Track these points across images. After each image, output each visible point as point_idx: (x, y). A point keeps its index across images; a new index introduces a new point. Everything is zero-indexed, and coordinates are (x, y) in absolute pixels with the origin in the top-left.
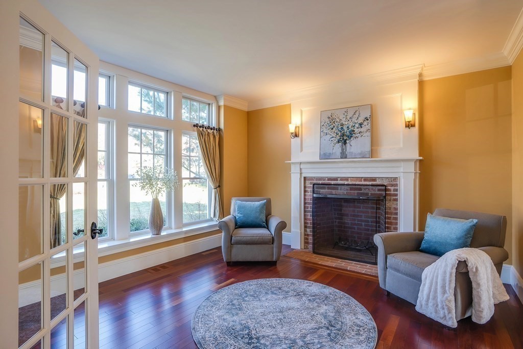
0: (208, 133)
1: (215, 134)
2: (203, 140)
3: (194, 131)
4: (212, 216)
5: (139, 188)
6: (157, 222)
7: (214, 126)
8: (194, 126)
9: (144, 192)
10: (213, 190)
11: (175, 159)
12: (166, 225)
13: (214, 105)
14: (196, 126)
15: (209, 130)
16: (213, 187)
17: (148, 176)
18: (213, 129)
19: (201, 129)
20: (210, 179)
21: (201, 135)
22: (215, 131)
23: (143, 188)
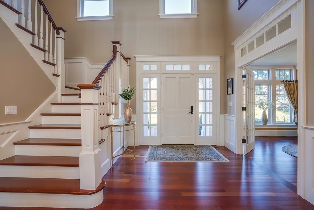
0: (290, 83)
1: (294, 83)
2: (287, 87)
3: (282, 83)
4: (293, 121)
5: (257, 107)
6: (265, 120)
7: (293, 79)
8: (282, 81)
9: (260, 108)
10: (293, 110)
11: (273, 96)
12: (268, 122)
13: (293, 70)
14: (283, 81)
15: (290, 82)
16: (293, 108)
17: (261, 103)
18: (293, 81)
19: (286, 82)
20: (291, 104)
21: (285, 85)
22: (294, 82)
23: (259, 107)
